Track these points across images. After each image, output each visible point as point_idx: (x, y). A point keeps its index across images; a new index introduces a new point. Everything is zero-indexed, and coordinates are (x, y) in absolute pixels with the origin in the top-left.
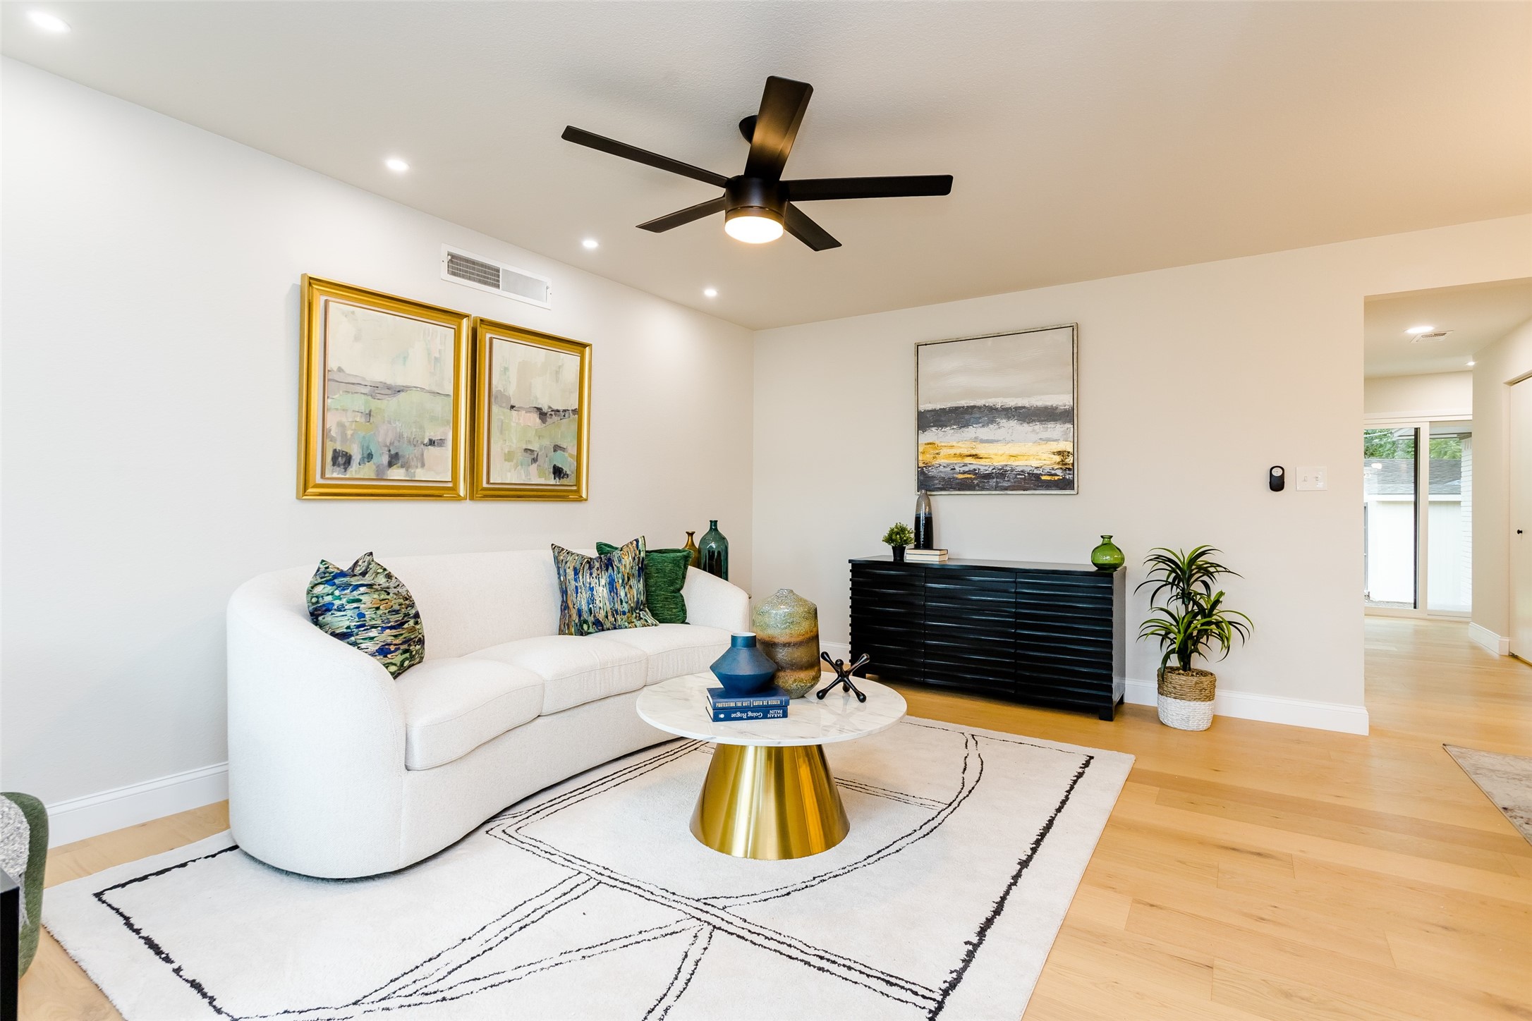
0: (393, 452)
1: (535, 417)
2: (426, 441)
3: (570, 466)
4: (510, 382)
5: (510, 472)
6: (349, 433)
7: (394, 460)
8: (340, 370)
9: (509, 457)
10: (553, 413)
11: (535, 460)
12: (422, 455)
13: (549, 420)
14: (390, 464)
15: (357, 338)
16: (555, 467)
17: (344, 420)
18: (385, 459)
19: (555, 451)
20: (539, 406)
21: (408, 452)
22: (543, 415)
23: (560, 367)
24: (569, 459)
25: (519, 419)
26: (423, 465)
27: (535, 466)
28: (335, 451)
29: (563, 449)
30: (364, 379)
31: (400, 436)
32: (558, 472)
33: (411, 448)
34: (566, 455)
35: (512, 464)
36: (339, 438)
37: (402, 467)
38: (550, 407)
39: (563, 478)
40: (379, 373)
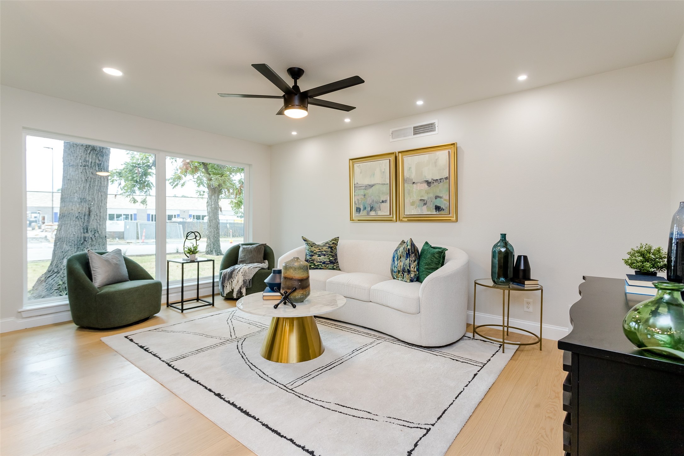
0: (371, 206)
1: (425, 185)
2: (381, 201)
3: (445, 205)
4: (412, 173)
5: (413, 210)
6: (360, 202)
7: (372, 209)
8: (357, 183)
9: (413, 204)
10: (434, 181)
11: (425, 204)
12: (380, 206)
13: (432, 185)
14: (371, 210)
15: (361, 173)
16: (436, 206)
17: (359, 198)
18: (369, 209)
19: (436, 199)
20: (427, 180)
21: (376, 206)
22: (428, 183)
23: (436, 160)
24: (445, 202)
25: (417, 187)
26: (380, 210)
27: (425, 206)
28: (357, 207)
29: (441, 197)
30: (363, 184)
31: (373, 201)
32: (438, 208)
33: (377, 204)
34: (442, 200)
35: (414, 206)
36: (357, 204)
37: (374, 211)
38: (432, 179)
39: (441, 211)
40: (367, 182)
